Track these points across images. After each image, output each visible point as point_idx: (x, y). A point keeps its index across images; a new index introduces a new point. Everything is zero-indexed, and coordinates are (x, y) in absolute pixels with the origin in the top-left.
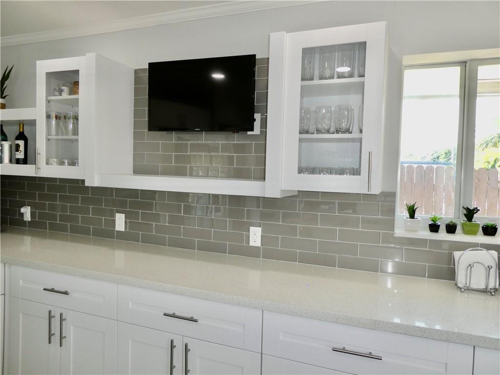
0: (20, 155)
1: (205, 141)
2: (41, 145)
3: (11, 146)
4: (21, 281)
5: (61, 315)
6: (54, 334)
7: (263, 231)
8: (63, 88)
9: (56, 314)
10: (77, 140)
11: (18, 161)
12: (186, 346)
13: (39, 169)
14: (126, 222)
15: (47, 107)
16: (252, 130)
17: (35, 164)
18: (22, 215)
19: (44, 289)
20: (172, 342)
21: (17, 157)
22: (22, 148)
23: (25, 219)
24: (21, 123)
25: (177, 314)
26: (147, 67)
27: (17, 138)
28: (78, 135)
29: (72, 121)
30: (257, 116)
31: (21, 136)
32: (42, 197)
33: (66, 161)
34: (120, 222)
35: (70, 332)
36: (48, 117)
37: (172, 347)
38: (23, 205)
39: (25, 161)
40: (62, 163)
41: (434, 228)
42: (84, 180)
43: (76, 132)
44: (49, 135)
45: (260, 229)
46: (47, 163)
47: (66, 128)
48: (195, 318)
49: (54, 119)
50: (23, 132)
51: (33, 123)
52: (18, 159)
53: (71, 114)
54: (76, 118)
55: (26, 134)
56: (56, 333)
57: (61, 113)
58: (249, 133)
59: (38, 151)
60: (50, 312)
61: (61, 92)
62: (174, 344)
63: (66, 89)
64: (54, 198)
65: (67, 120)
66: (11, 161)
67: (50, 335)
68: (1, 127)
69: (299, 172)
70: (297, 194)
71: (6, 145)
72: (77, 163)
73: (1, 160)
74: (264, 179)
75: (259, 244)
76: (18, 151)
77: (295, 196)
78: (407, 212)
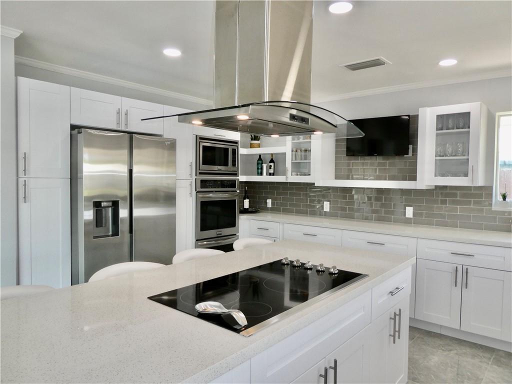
0: (271, 171)
1: (378, 161)
3: (267, 166)
7: (413, 210)
10: (310, 163)
11: (270, 174)
14: (330, 206)
15: (293, 145)
16: (408, 154)
18: (266, 203)
19: (304, 234)
22: (273, 167)
23: (268, 206)
24: (272, 155)
27: (270, 162)
28: (310, 160)
30: (411, 147)
31: (272, 161)
32: (278, 194)
34: (327, 206)
36: (293, 151)
39: (273, 174)
44: (292, 160)
45: (412, 208)
46: (292, 175)
55: (274, 159)
58: (405, 156)
63: (302, 136)
64: (286, 194)
66: (267, 175)
68: (260, 156)
69: (435, 176)
70: (434, 188)
71: (265, 166)
72: (310, 175)
73: (261, 174)
74: (415, 180)
75: (411, 216)
76: (270, 168)
77: (433, 189)
78: (501, 197)
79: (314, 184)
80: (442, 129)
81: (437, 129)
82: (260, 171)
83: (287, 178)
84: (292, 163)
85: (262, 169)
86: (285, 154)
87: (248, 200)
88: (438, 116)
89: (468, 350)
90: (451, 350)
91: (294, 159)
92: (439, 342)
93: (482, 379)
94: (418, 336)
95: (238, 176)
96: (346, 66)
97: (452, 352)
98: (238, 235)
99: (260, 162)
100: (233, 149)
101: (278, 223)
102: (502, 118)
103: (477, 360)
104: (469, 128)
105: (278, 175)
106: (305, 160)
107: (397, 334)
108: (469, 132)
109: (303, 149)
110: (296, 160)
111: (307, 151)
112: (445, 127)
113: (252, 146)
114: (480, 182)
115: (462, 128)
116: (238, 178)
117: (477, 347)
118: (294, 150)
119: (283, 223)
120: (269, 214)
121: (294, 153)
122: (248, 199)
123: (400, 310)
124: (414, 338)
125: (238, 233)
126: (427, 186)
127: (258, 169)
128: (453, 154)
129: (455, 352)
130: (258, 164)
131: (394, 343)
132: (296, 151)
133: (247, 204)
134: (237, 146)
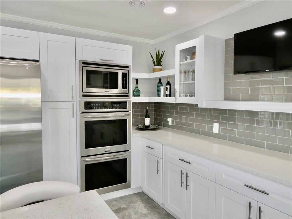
0: (168, 93)
1: (272, 78)
2: (177, 87)
3: (164, 89)
4: (169, 153)
5: (187, 174)
6: (183, 183)
8: (187, 57)
9: (185, 172)
10: (194, 83)
11: (167, 96)
12: (260, 208)
13: (176, 99)
14: (219, 128)
15: (180, 67)
17: (175, 97)
19: (179, 159)
20: (250, 203)
21: (166, 94)
22: (169, 89)
23: (169, 124)
24: (168, 77)
25: (254, 186)
26: (233, 37)
27: (167, 85)
28: (195, 80)
29: (191, 73)
31: (168, 83)
33: (188, 95)
34: (216, 128)
35: (191, 183)
37: (250, 207)
38: (168, 117)
39: (170, 96)
40: (186, 96)
42: (198, 104)
43: (193, 79)
44: (181, 82)
46: (180, 96)
47: (189, 77)
48: (266, 191)
49: (183, 73)
50: (169, 81)
51: (174, 76)
52: (167, 95)
53: (191, 70)
54: (194, 72)
55: (170, 82)
56: (184, 182)
57: (186, 70)
59: (176, 90)
60: (182, 171)
61: (186, 59)
62: (251, 205)
63: (189, 57)
64: (182, 114)
65: (189, 73)
66: (164, 96)
67: (182, 183)
68: (160, 79)
71: (162, 88)
72: (194, 96)
73: (159, 95)
76: (167, 90)
84: (180, 84)
87: (149, 118)
91: (183, 80)
95: (130, 98)
98: (130, 151)
99: (160, 85)
100: (123, 73)
101: (161, 144)
113: (154, 71)
125: (130, 149)
127: (158, 91)
130: (158, 86)
133: (147, 122)
134: (128, 70)
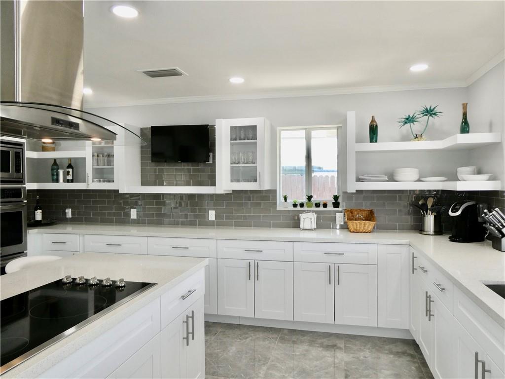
0: (70, 177)
1: (183, 167)
3: (64, 172)
7: (216, 212)
11: (68, 181)
14: (137, 213)
16: (209, 161)
17: (86, 182)
18: (65, 214)
21: (68, 179)
22: (71, 173)
23: (67, 217)
24: (69, 160)
27: (68, 168)
28: (113, 165)
30: (211, 154)
31: (70, 166)
32: (79, 202)
34: (134, 213)
36: (93, 156)
38: (67, 208)
39: (72, 181)
41: (295, 205)
44: (93, 166)
45: (214, 211)
46: (93, 182)
55: (72, 164)
58: (207, 163)
59: (88, 175)
64: (89, 202)
66: (64, 181)
68: (55, 160)
69: (232, 181)
70: (232, 192)
71: (61, 172)
72: (113, 181)
73: (57, 181)
74: (215, 185)
75: (214, 219)
76: (68, 175)
77: (230, 194)
78: (283, 199)
79: (118, 191)
80: (235, 139)
81: (231, 139)
82: (55, 177)
83: (88, 185)
84: (93, 168)
85: (58, 175)
86: (84, 159)
87: (41, 211)
88: (232, 128)
89: (261, 335)
90: (247, 338)
91: (95, 164)
92: (238, 332)
93: (269, 358)
94: (220, 330)
95: (25, 184)
96: (144, 72)
97: (248, 339)
98: (27, 253)
99: (55, 167)
100: (16, 153)
101: (78, 236)
102: (282, 132)
103: (267, 342)
104: (256, 139)
105: (77, 181)
106: (108, 165)
107: (190, 335)
108: (256, 143)
109: (106, 154)
110: (98, 165)
111: (110, 156)
112: (238, 138)
114: (266, 187)
115: (251, 139)
116: (24, 186)
117: (268, 330)
118: (96, 154)
119: (84, 235)
120: (69, 225)
121: (96, 157)
122: (40, 209)
123: (193, 312)
124: (216, 334)
125: (27, 250)
126: (225, 190)
127: (53, 175)
128: (245, 162)
129: (250, 338)
130: (53, 170)
131: (188, 345)
132: (98, 156)
133: (39, 215)
134: (22, 149)
